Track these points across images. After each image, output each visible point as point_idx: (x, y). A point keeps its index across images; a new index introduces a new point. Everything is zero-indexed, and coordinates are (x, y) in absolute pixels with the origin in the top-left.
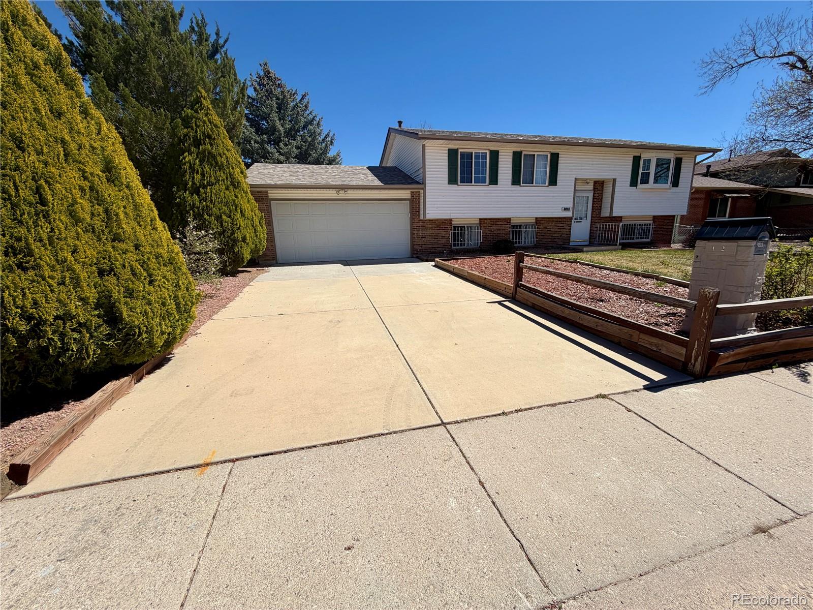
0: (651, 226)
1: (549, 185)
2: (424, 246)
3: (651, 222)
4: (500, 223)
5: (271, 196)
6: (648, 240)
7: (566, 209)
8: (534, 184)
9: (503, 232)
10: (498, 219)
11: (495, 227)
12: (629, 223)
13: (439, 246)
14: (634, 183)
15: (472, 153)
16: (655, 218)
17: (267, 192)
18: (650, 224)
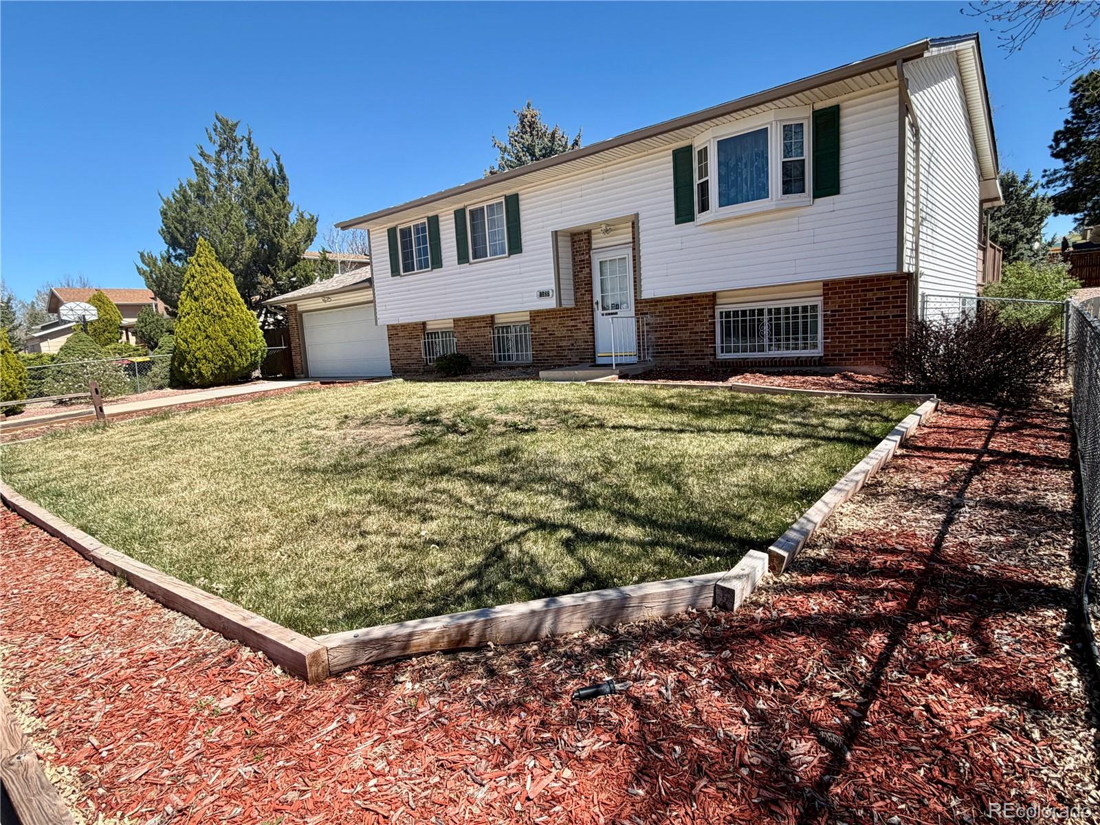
0: (820, 313)
1: (510, 255)
2: (400, 362)
3: (819, 301)
4: (477, 325)
5: (300, 309)
6: (818, 352)
7: (543, 294)
8: (489, 258)
9: (482, 339)
10: (475, 318)
11: (471, 333)
12: (740, 307)
13: (413, 361)
14: (684, 214)
15: (410, 228)
16: (831, 288)
17: (295, 305)
18: (814, 308)
